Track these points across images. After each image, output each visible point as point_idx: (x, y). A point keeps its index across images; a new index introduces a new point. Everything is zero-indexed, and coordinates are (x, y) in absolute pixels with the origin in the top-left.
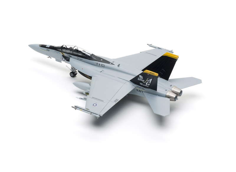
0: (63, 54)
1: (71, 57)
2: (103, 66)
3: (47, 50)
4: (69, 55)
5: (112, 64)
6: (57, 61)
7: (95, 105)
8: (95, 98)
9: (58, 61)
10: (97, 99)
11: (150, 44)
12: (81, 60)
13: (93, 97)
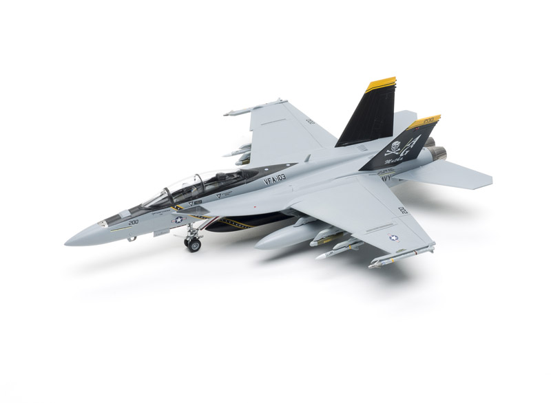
0: (177, 208)
1: (201, 202)
2: (283, 179)
3: (132, 222)
4: (194, 201)
5: (292, 165)
6: (159, 235)
7: (394, 238)
8: (374, 229)
9: (162, 234)
10: (377, 228)
11: (227, 112)
12: (228, 195)
13: (367, 231)
